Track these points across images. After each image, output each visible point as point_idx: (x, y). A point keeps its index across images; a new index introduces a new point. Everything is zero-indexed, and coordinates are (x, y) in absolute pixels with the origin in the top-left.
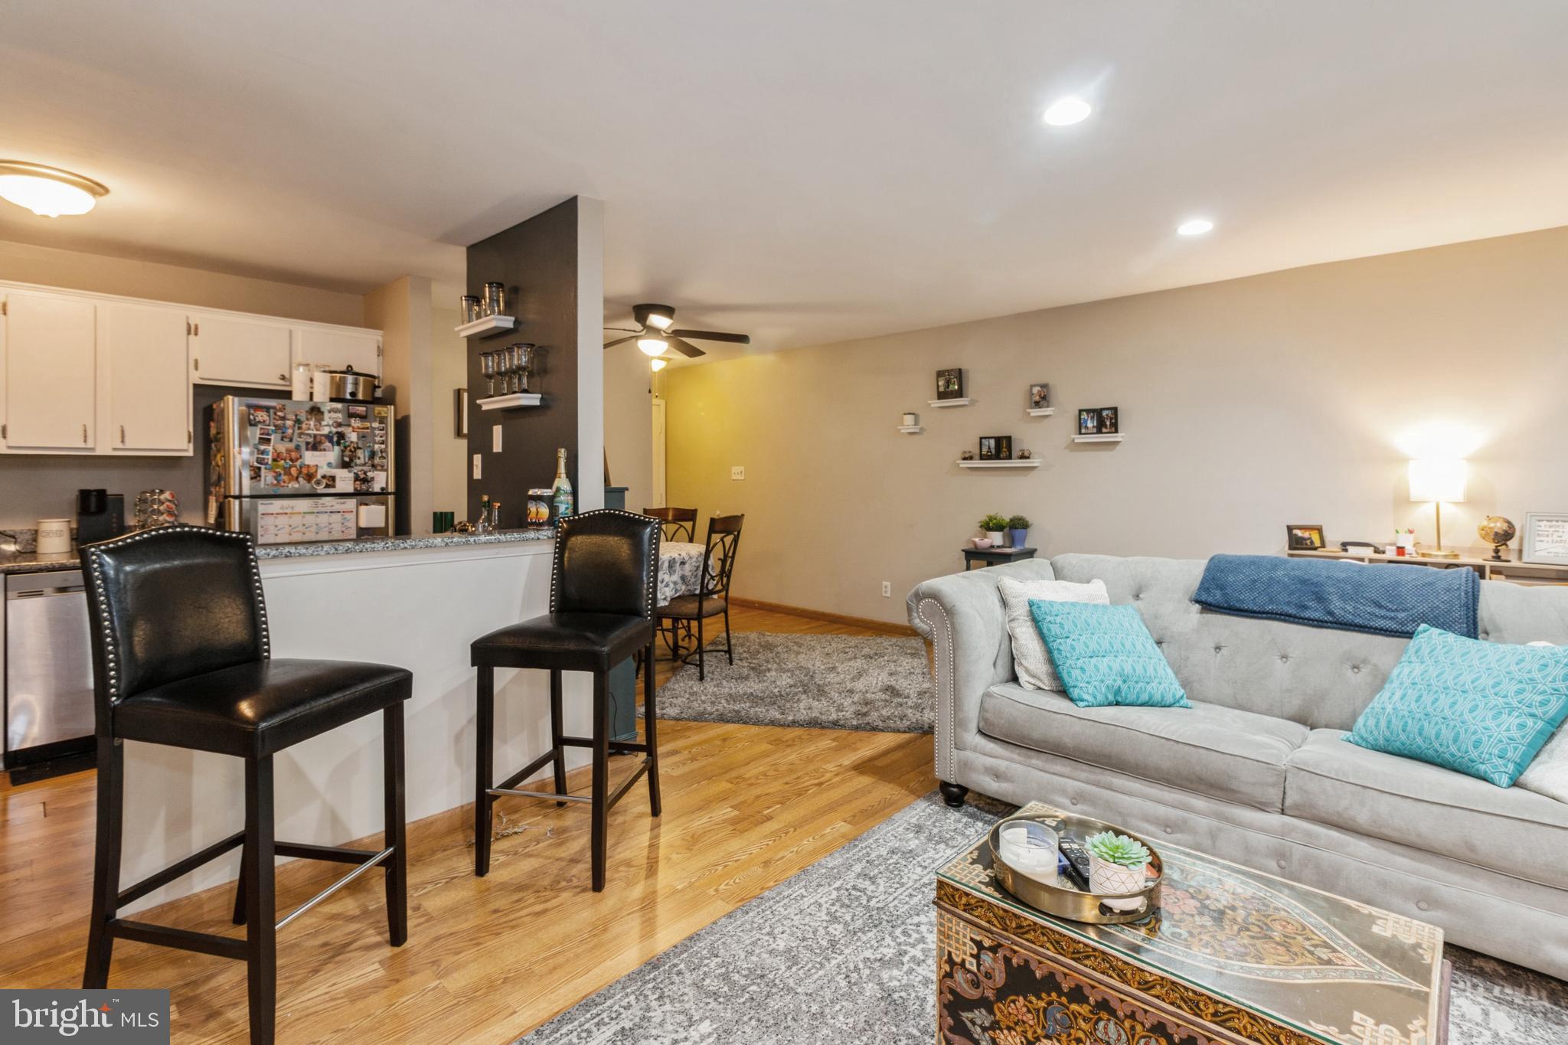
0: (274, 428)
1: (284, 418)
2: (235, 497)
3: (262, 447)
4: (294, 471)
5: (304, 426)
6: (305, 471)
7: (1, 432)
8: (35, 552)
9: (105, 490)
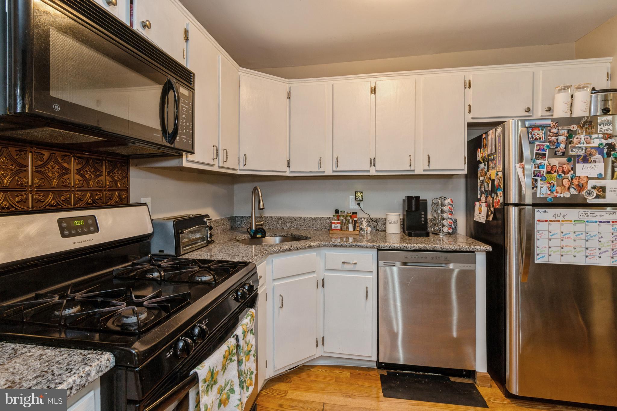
0: (548, 144)
1: (557, 135)
2: (515, 205)
3: (538, 162)
4: (566, 183)
5: (575, 140)
6: (576, 182)
7: (373, 162)
8: (385, 231)
9: (419, 197)
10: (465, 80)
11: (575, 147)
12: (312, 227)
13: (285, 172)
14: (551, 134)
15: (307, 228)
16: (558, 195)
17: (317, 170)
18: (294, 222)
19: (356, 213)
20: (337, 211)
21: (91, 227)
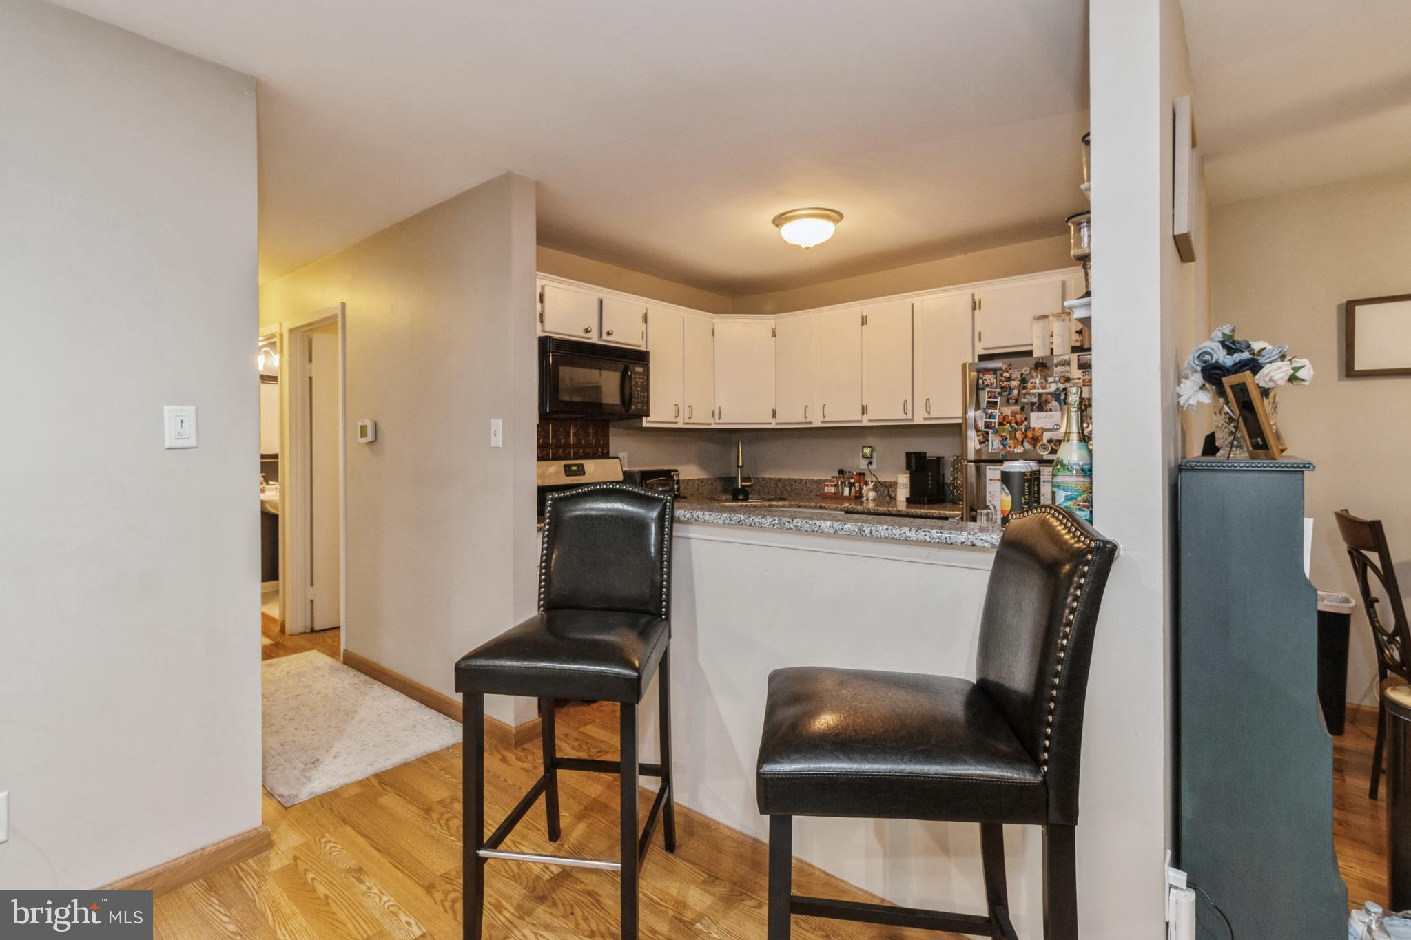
0: (1000, 390)
1: (1009, 379)
3: (990, 411)
4: (1019, 435)
5: (1029, 385)
6: (1030, 434)
7: (864, 410)
9: (925, 453)
10: (973, 300)
11: (1029, 394)
13: (771, 423)
14: (1003, 379)
16: (1012, 450)
17: (804, 421)
19: (864, 474)
20: (841, 472)
21: (581, 471)
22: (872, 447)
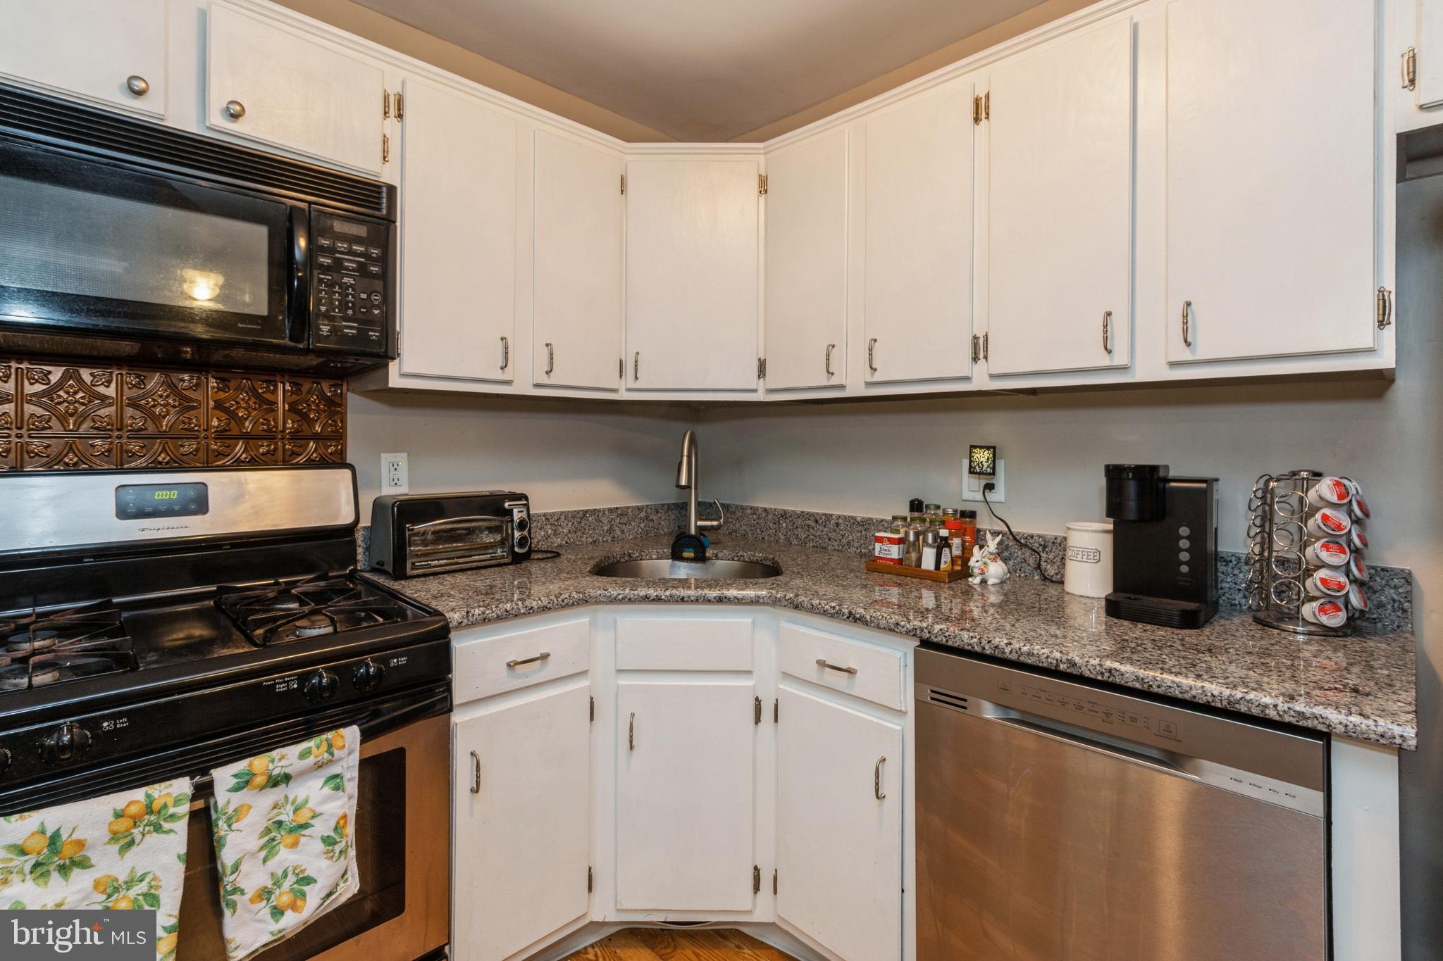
7: (979, 349)
8: (1062, 583)
9: (1165, 469)
12: (856, 545)
13: (755, 391)
15: (843, 546)
17: (825, 383)
18: (813, 529)
19: (972, 515)
20: (916, 506)
21: (199, 504)
22: (994, 448)
